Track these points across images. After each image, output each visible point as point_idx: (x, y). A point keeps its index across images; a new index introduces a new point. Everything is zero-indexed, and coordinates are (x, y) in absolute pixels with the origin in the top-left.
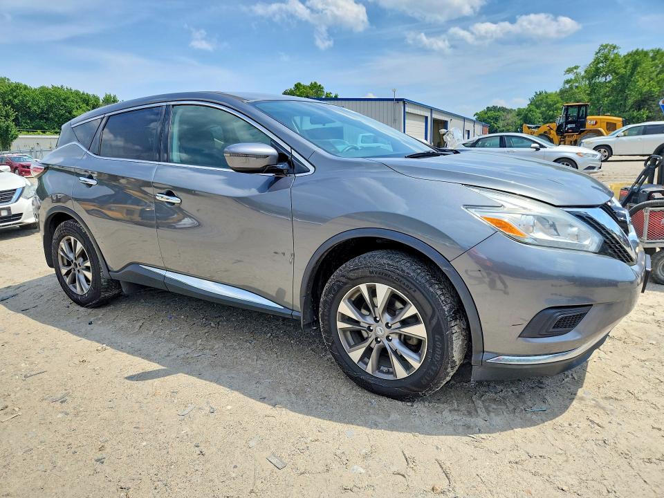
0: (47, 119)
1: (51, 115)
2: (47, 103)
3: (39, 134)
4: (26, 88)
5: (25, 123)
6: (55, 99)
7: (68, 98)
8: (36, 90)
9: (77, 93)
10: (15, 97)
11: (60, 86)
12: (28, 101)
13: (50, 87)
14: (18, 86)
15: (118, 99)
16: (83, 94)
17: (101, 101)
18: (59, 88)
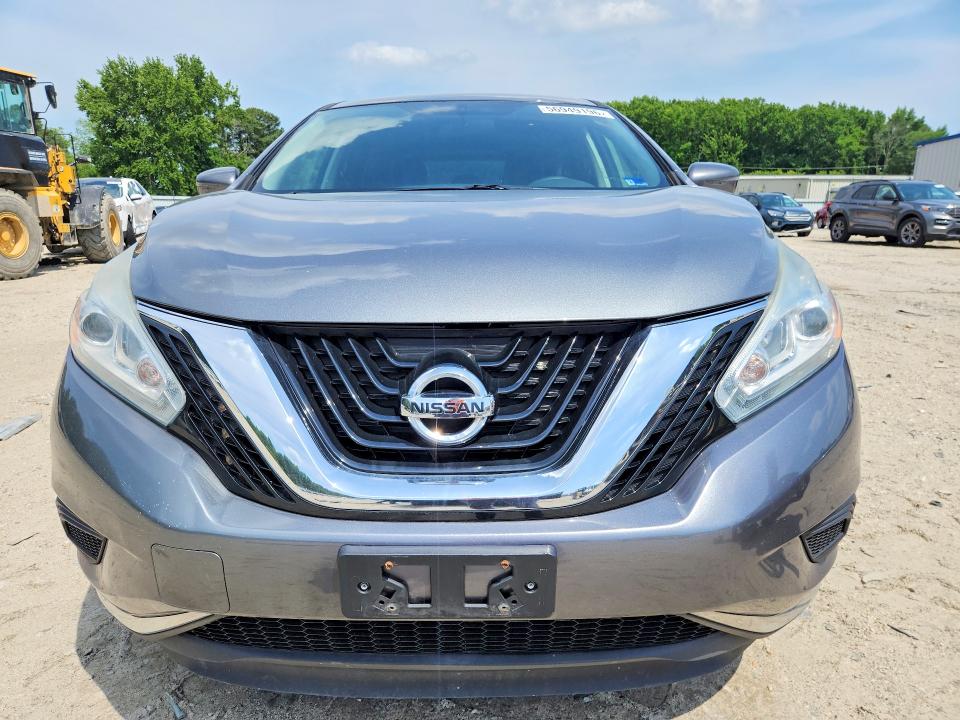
0: (798, 153)
1: (806, 146)
2: (804, 129)
3: (778, 174)
4: (782, 109)
5: (768, 159)
6: (817, 122)
7: (837, 119)
8: (795, 111)
9: (853, 110)
10: (765, 124)
11: (830, 104)
12: (779, 127)
13: (816, 105)
14: (772, 109)
15: (916, 115)
16: (862, 111)
17: (887, 120)
18: (828, 106)
